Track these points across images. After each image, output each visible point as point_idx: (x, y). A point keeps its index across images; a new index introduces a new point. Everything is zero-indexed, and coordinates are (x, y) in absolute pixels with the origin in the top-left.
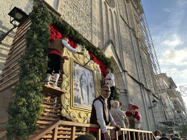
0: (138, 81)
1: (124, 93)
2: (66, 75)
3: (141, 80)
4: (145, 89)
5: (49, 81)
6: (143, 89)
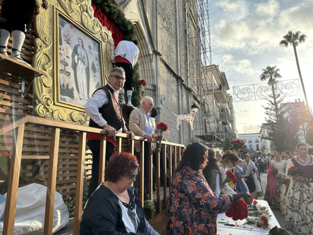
0: (176, 72)
1: (152, 91)
2: (43, 41)
3: (181, 72)
4: (183, 88)
5: (5, 47)
6: (181, 86)
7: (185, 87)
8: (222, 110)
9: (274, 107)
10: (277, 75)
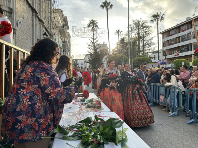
1: (8, 13)
6: (35, 17)
7: (38, 18)
8: (64, 42)
9: (93, 45)
10: (96, 26)
